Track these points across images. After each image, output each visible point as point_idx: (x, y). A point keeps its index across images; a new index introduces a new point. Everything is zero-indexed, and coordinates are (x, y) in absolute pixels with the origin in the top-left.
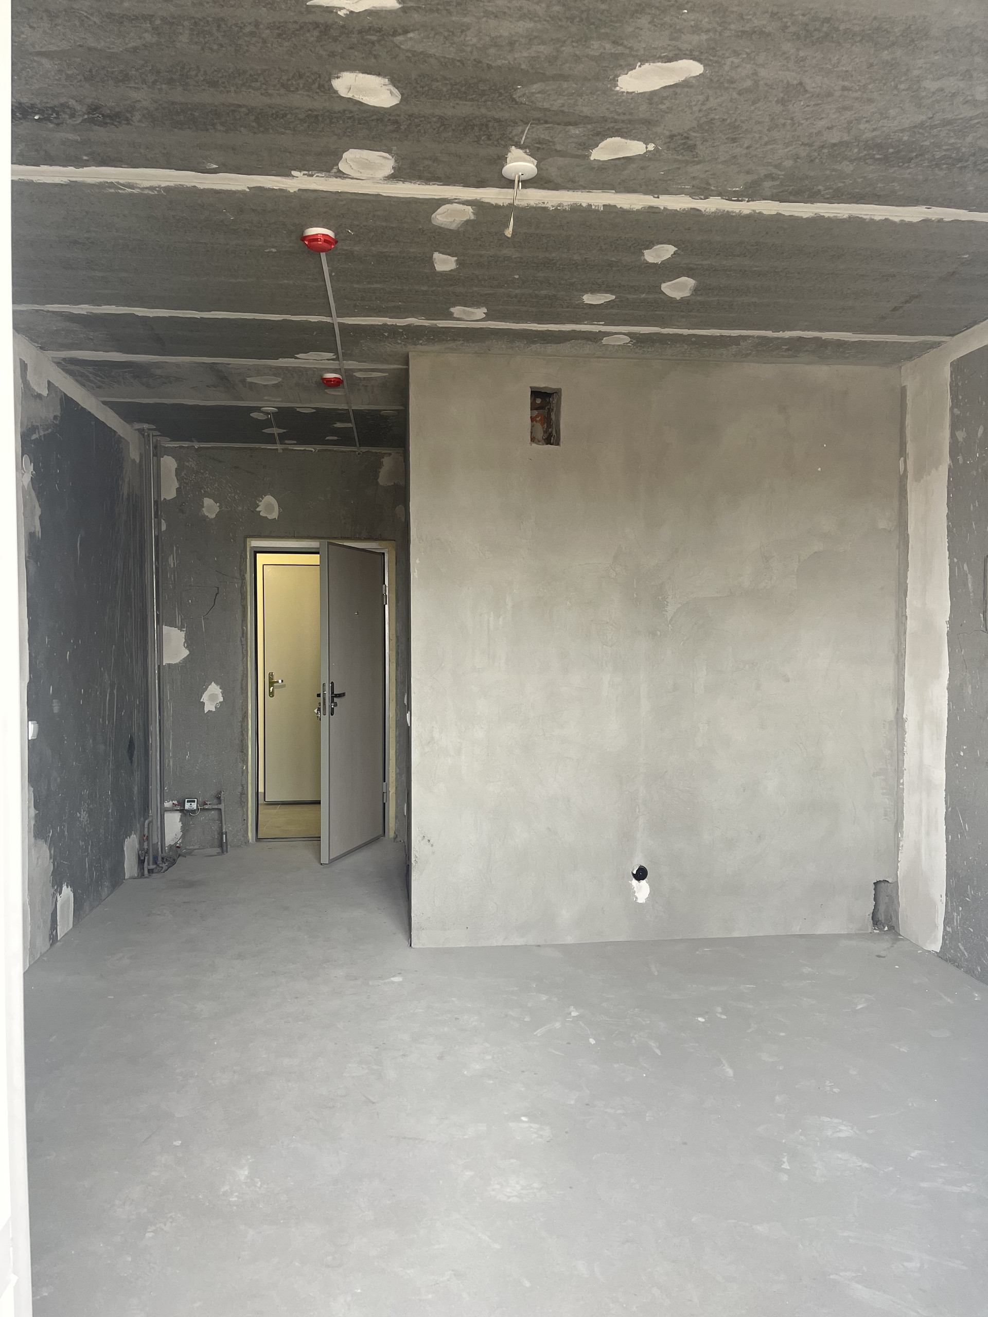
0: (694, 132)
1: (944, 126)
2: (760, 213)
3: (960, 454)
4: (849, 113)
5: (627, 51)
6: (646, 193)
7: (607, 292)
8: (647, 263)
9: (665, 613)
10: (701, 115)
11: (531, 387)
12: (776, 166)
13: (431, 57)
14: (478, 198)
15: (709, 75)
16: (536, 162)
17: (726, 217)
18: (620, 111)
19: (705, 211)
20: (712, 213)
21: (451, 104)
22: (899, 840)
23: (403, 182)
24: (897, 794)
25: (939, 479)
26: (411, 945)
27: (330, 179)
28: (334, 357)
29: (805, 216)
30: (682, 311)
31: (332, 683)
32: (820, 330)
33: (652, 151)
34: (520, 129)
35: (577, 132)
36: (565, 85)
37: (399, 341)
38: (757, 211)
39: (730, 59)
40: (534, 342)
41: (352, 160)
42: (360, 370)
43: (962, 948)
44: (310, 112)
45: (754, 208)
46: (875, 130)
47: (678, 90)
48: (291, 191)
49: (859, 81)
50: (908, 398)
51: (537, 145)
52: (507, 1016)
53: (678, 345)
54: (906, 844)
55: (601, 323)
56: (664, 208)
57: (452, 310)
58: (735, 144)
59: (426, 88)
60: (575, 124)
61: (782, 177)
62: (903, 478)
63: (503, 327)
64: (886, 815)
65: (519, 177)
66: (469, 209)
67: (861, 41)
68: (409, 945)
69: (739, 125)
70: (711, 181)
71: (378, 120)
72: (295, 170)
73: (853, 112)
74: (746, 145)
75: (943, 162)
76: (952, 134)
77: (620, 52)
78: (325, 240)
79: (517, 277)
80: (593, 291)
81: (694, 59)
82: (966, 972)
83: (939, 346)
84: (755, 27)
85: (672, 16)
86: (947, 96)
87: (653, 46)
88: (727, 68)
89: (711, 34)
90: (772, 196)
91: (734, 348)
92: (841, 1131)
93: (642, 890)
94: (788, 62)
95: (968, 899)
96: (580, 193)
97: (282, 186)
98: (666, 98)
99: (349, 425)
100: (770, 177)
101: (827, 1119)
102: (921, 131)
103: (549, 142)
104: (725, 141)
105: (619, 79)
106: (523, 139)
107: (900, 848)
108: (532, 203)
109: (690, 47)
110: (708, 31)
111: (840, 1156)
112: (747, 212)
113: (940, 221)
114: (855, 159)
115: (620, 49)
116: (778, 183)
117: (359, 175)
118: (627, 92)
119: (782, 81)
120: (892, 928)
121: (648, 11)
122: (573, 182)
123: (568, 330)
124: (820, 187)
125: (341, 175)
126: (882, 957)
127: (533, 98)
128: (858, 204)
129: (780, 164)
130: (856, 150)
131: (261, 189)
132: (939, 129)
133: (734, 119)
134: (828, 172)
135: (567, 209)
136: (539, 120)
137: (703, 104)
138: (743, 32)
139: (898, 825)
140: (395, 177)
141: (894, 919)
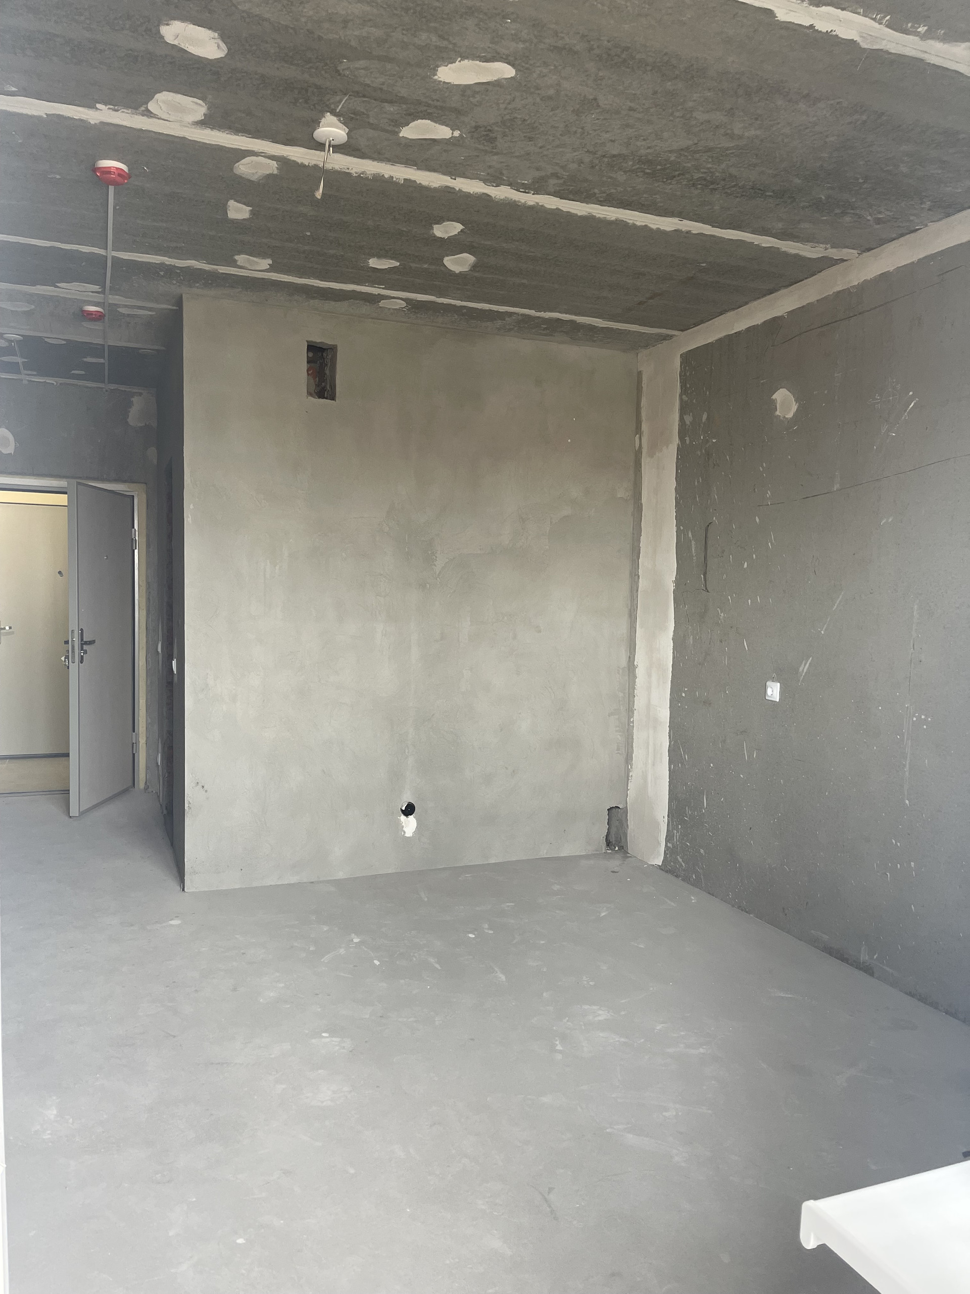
0: (497, 126)
1: (704, 152)
2: (542, 206)
3: (687, 436)
4: (631, 130)
5: (451, 46)
6: (444, 174)
7: (392, 258)
8: (435, 236)
9: (434, 567)
10: (505, 113)
11: (307, 341)
12: (562, 167)
13: (266, 21)
14: (285, 156)
15: (519, 78)
16: (347, 130)
17: (513, 205)
18: (434, 97)
19: (495, 197)
20: (502, 200)
21: (276, 66)
22: (628, 771)
23: (212, 129)
24: (627, 731)
25: (669, 455)
26: (183, 890)
27: (136, 116)
28: (100, 290)
29: (579, 214)
30: (458, 284)
31: (82, 630)
32: (576, 314)
33: (457, 137)
34: (338, 98)
35: (392, 109)
36: (389, 66)
37: (175, 282)
38: (540, 204)
39: (540, 69)
40: (313, 298)
41: (164, 102)
42: (126, 306)
43: (680, 860)
44: (130, 52)
45: (537, 201)
46: (649, 148)
47: (490, 88)
48: (91, 123)
49: (644, 104)
50: (643, 382)
51: (352, 116)
52: (292, 947)
53: (449, 315)
54: (635, 773)
55: (381, 286)
56: (459, 189)
57: (236, 257)
58: (531, 142)
59: (254, 48)
60: (391, 102)
61: (566, 177)
62: (638, 454)
63: (286, 280)
64: (618, 749)
65: (330, 142)
66: (274, 164)
67: (651, 70)
68: (182, 889)
69: (537, 127)
70: (504, 172)
71: (198, 68)
72: (99, 103)
73: (634, 130)
74: (540, 145)
75: (699, 182)
76: (710, 160)
77: (444, 46)
78: (118, 174)
79: (308, 234)
80: (379, 256)
81: (509, 63)
82: (683, 880)
83: (671, 339)
84: (566, 44)
85: (496, 22)
86: (712, 127)
87: (475, 45)
88: (535, 75)
89: (527, 44)
90: (555, 192)
91: (499, 323)
92: (599, 1015)
93: (410, 824)
94: (588, 79)
95: (686, 818)
96: (384, 164)
97: (84, 117)
98: (478, 93)
99: (102, 361)
100: (555, 175)
101: (586, 1007)
102: (686, 154)
103: (364, 113)
104: (523, 138)
105: (439, 69)
106: (340, 107)
107: (630, 778)
108: (337, 167)
109: (506, 52)
110: (524, 41)
111: (601, 1035)
112: (531, 203)
113: (688, 232)
114: (629, 171)
115: (445, 43)
116: (561, 181)
117: (168, 116)
118: (444, 82)
119: (580, 95)
120: (621, 848)
121: (476, 14)
122: (379, 153)
123: (348, 289)
124: (596, 191)
125: (149, 114)
126: (616, 872)
127: (356, 73)
128: (625, 209)
129: (566, 165)
130: (630, 163)
131: (60, 117)
132: (701, 154)
133: (533, 121)
134: (605, 179)
135: (370, 177)
136: (358, 92)
137: (509, 103)
138: (555, 47)
139: (629, 759)
140: (202, 123)
141: (623, 840)
